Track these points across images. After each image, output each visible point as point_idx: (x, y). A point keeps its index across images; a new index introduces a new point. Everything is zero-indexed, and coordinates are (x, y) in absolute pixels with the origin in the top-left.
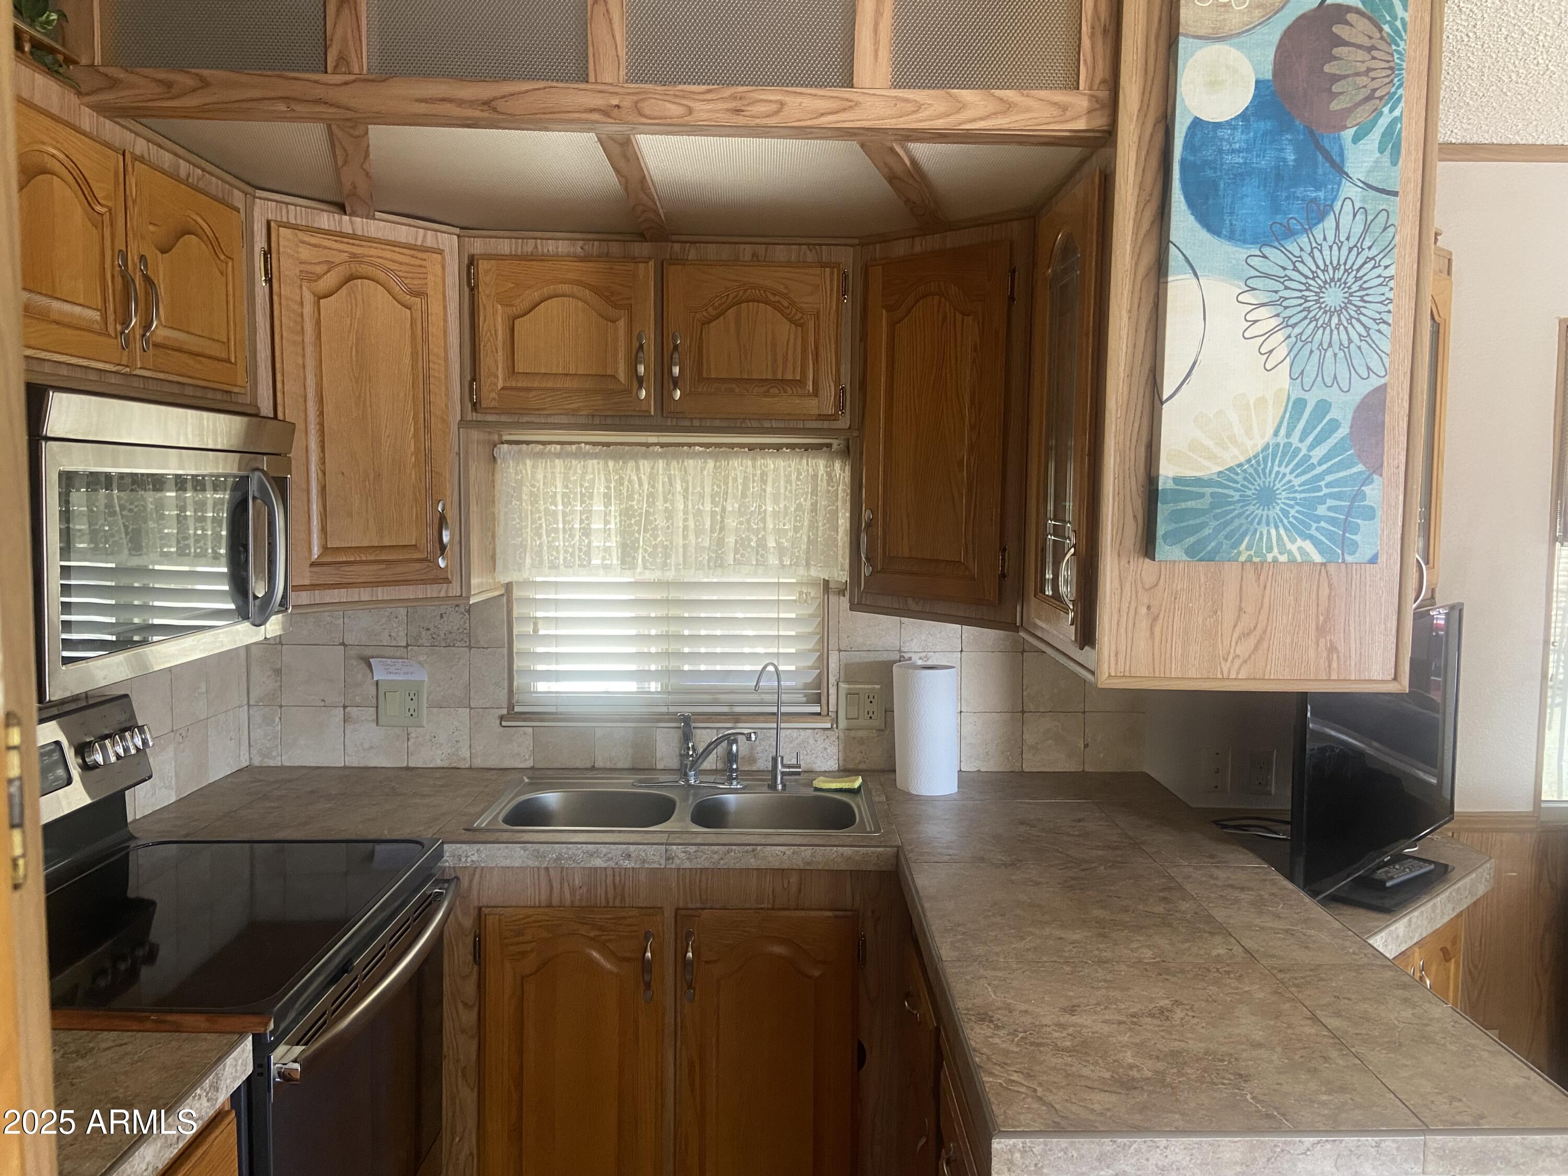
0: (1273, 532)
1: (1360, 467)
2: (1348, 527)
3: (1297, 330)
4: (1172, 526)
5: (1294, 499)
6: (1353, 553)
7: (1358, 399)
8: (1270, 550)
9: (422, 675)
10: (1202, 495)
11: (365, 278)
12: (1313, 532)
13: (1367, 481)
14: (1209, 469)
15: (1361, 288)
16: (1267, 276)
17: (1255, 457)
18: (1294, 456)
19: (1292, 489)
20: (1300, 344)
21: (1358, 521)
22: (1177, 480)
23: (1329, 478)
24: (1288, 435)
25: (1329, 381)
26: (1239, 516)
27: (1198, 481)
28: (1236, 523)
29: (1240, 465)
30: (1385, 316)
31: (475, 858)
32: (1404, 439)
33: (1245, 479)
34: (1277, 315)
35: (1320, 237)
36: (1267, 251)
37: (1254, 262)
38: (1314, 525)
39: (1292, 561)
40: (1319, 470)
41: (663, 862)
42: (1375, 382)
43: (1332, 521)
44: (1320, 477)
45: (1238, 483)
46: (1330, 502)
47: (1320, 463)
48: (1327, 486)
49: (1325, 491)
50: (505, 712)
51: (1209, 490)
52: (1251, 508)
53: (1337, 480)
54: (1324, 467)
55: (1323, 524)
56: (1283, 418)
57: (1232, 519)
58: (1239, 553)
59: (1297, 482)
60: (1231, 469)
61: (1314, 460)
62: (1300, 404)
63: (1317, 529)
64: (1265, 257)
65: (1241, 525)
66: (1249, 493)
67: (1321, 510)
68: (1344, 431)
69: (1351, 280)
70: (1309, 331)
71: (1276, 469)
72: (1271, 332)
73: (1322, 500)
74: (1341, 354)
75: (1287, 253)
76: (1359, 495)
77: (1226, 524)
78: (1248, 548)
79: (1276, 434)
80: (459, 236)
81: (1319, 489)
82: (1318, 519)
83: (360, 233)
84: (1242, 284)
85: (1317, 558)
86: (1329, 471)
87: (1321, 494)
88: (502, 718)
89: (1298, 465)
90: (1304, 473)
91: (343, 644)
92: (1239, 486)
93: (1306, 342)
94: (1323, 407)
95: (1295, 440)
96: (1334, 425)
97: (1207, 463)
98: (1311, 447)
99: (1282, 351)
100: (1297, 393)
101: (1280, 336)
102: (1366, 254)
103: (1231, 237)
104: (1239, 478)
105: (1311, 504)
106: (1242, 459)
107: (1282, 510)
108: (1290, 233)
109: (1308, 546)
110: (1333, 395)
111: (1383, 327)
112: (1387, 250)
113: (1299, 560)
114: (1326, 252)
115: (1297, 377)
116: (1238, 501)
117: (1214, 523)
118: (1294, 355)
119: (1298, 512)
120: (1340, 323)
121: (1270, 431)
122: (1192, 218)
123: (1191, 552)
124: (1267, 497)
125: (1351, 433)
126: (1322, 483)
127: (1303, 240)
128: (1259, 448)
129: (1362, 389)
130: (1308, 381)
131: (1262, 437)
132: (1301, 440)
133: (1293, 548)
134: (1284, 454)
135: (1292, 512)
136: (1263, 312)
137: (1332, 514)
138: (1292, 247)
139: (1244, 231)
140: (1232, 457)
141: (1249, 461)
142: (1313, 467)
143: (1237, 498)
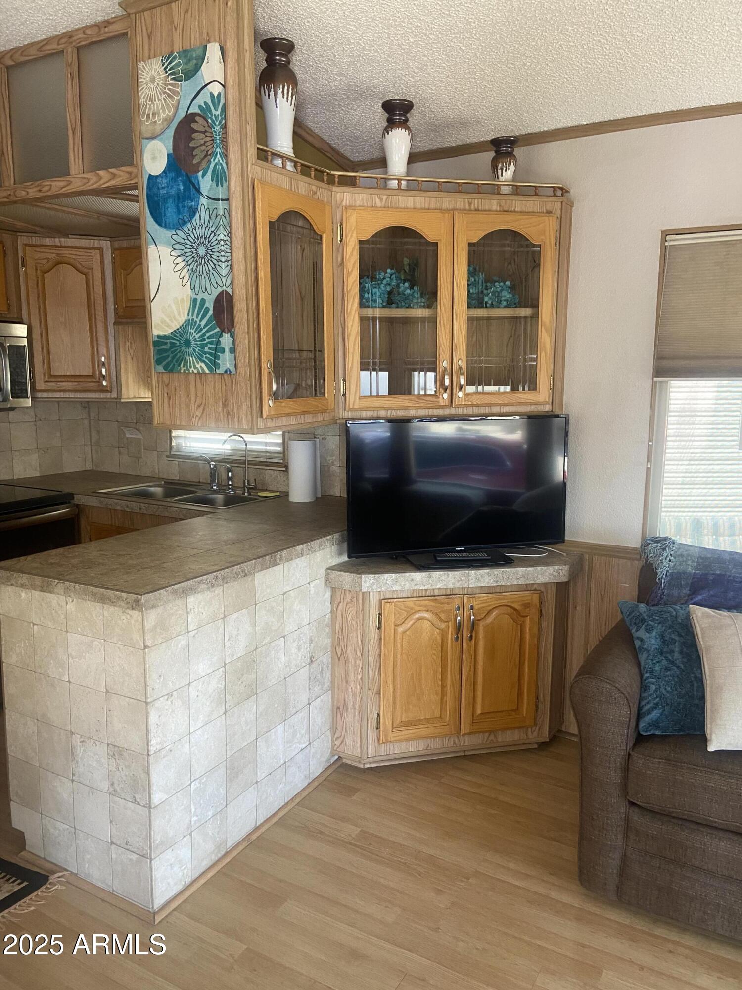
0: (191, 358)
1: (218, 329)
2: (216, 357)
3: (191, 267)
4: (158, 357)
5: (197, 344)
6: (219, 368)
7: (214, 298)
8: (191, 367)
9: (139, 436)
10: (166, 343)
11: (65, 263)
12: (204, 359)
13: (221, 336)
14: (167, 331)
15: (211, 246)
16: (179, 243)
17: (183, 325)
18: (195, 325)
19: (195, 340)
20: (193, 273)
21: (220, 354)
22: (159, 336)
23: (208, 334)
24: (193, 315)
25: (204, 290)
26: (179, 352)
27: (165, 337)
28: (179, 355)
29: (178, 329)
30: (221, 258)
31: (83, 501)
32: (246, 316)
33: (180, 335)
34: (184, 261)
35: (195, 224)
36: (178, 231)
37: (175, 237)
38: (205, 356)
39: (199, 373)
40: (204, 330)
41: (138, 509)
42: (220, 289)
43: (210, 354)
44: (204, 334)
45: (177, 337)
46: (209, 346)
47: (204, 328)
48: (208, 338)
49: (207, 340)
50: (168, 454)
51: (168, 341)
52: (183, 348)
53: (210, 335)
54: (206, 329)
55: (207, 355)
56: (190, 307)
57: (177, 354)
58: (180, 369)
59: (197, 336)
60: (175, 331)
61: (202, 326)
62: (195, 301)
63: (206, 358)
64: (177, 234)
65: (180, 356)
66: (182, 342)
67: (206, 349)
68: (211, 312)
69: (207, 242)
70: (195, 267)
71: (190, 331)
72: (183, 268)
73: (206, 345)
74: (207, 277)
75: (184, 232)
76: (218, 342)
77: (176, 355)
78: (184, 367)
79: (188, 315)
80: (110, 241)
81: (204, 340)
82: (205, 353)
83: (63, 245)
84: (171, 247)
85: (207, 371)
86: (207, 331)
87: (205, 342)
88: (167, 457)
89: (197, 329)
90: (199, 332)
91: (117, 421)
92: (178, 338)
93: (195, 272)
94: (203, 301)
95: (195, 317)
96: (207, 310)
97: (167, 328)
98: (201, 321)
99: (187, 277)
100: (194, 296)
101: (185, 270)
102: (212, 229)
103: (165, 227)
104: (178, 335)
105: (202, 346)
106: (178, 327)
107: (193, 349)
108: (184, 223)
109: (203, 365)
110: (206, 296)
111: (220, 263)
112: (217, 228)
113: (201, 372)
114: (197, 230)
115: (193, 288)
116: (179, 346)
117: (171, 355)
118: (191, 278)
119: (199, 350)
120: (205, 263)
121: (186, 314)
122: (152, 219)
123: (165, 368)
124: (188, 343)
125: (214, 314)
126: (205, 337)
127: (189, 225)
128: (183, 322)
129: (216, 292)
130: (197, 290)
131: (184, 316)
132: (197, 317)
133: (198, 366)
134: (192, 324)
135: (197, 350)
136: (179, 260)
137: (210, 351)
138: (186, 229)
139: (169, 224)
140: (175, 326)
141: (180, 327)
142: (202, 329)
143: (178, 344)
